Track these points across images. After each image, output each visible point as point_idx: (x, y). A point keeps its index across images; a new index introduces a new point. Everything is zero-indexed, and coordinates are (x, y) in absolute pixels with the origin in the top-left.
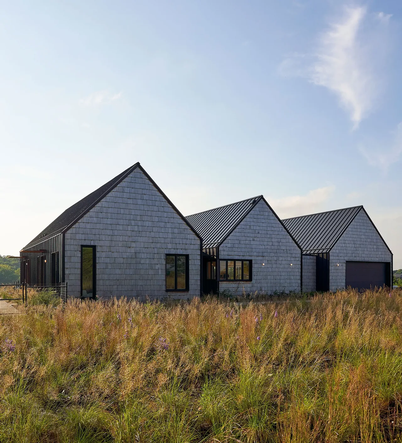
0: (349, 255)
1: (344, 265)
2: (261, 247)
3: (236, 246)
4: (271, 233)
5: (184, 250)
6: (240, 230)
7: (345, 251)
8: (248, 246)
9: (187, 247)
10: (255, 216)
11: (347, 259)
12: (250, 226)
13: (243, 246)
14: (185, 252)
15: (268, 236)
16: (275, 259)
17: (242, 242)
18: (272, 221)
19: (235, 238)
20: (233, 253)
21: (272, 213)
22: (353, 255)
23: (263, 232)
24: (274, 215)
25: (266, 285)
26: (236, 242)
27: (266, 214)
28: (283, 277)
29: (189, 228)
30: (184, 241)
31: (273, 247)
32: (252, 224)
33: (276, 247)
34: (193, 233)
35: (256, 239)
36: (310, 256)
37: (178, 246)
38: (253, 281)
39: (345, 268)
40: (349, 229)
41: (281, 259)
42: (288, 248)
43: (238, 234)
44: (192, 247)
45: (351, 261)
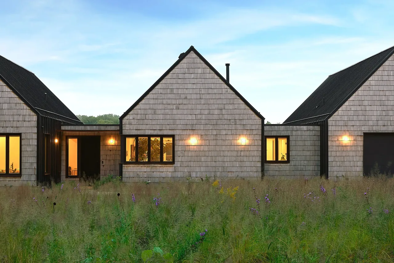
0: (371, 123)
1: (361, 139)
2: (190, 117)
3: (150, 117)
4: (208, 97)
5: (15, 128)
6: (155, 96)
7: (362, 118)
8: (168, 117)
9: (19, 124)
10: (181, 76)
11: (366, 129)
12: (172, 89)
13: (161, 117)
14: (17, 130)
15: (203, 102)
16: (215, 132)
17: (159, 112)
18: (210, 81)
19: (147, 107)
20: (144, 127)
21: (208, 70)
22: (380, 123)
23: (194, 96)
24: (212, 72)
25: (197, 169)
26: (149, 111)
27: (200, 71)
28: (228, 159)
29: (22, 102)
30: (16, 118)
31: (210, 117)
32: (175, 86)
33: (215, 117)
34: (28, 108)
35: (181, 107)
36: (308, 127)
37: (8, 124)
38: (177, 164)
39: (361, 143)
40: (370, 83)
41: (224, 132)
42: (237, 117)
43: (152, 102)
44: (26, 124)
45: (375, 132)
